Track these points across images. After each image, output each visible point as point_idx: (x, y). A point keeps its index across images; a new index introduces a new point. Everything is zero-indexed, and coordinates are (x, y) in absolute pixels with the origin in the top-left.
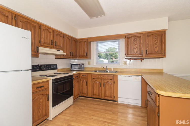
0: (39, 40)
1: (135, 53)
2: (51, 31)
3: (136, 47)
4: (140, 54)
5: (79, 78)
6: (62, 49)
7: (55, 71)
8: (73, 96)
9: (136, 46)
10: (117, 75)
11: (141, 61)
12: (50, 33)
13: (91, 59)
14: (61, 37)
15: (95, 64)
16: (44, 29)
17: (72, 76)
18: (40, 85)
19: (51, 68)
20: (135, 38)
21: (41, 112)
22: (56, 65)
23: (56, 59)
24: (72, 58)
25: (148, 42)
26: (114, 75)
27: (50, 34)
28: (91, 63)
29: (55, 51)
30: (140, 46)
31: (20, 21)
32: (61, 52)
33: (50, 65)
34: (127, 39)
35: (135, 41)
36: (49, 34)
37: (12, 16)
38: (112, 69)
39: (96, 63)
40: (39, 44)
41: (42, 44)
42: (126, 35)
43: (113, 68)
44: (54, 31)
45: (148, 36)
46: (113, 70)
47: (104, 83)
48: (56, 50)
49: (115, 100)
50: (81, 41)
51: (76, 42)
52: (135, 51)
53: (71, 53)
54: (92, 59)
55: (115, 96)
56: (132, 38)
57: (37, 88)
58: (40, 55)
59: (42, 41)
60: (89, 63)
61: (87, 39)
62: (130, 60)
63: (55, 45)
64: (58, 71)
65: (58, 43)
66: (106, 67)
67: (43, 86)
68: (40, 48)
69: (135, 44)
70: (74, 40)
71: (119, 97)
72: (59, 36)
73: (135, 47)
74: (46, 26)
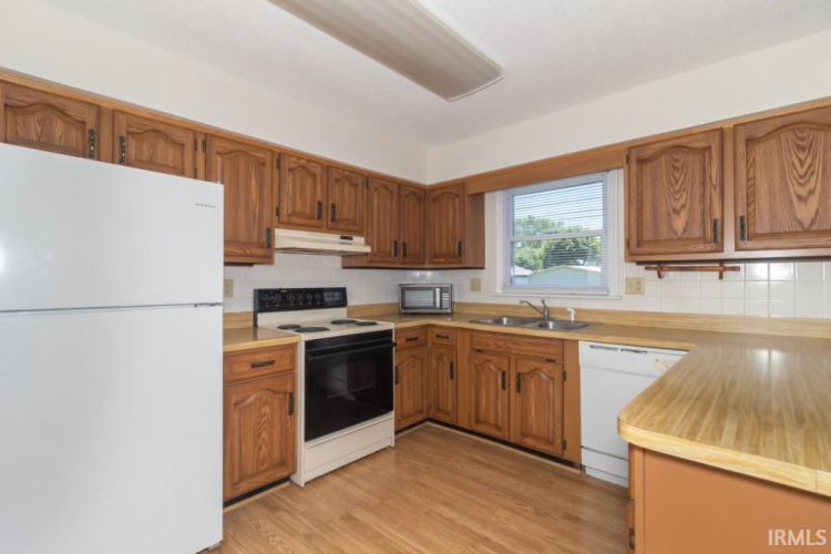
0: (276, 204)
1: (676, 233)
2: (318, 171)
3: (683, 206)
4: (703, 239)
5: (425, 344)
6: (359, 233)
7: (340, 313)
8: (392, 415)
9: (682, 201)
10: (577, 341)
11: (721, 277)
12: (314, 176)
13: (483, 268)
14: (356, 185)
15: (499, 291)
16: (293, 166)
17: (388, 333)
18: (263, 357)
19: (322, 300)
20: (677, 161)
21: (264, 450)
22: (343, 291)
23: (344, 268)
24: (403, 263)
25: (751, 174)
26: (563, 340)
27: (315, 181)
28: (484, 284)
29: (331, 241)
30: (703, 196)
31: (218, 153)
32: (357, 244)
33: (320, 291)
34: (634, 167)
35: (677, 175)
36: (309, 179)
37: (196, 141)
38: (570, 313)
39: (505, 287)
40: (275, 219)
41: (284, 218)
42: (630, 148)
43: (576, 310)
44: (329, 167)
45: (750, 141)
46: (573, 319)
47: (519, 374)
48: (336, 238)
49: (567, 456)
50: (438, 193)
51: (419, 200)
52: (679, 223)
53: (396, 243)
54: (486, 265)
55: (566, 437)
56: (663, 159)
57: (254, 366)
58: (278, 256)
59: (286, 208)
60: (475, 286)
61: (461, 184)
62: (656, 269)
63: (333, 219)
64: (348, 313)
65: (345, 211)
66: (543, 302)
67: (272, 363)
68: (279, 232)
69: (677, 188)
70: (414, 193)
71: (587, 448)
72: (347, 184)
73: (678, 206)
74: (299, 156)
